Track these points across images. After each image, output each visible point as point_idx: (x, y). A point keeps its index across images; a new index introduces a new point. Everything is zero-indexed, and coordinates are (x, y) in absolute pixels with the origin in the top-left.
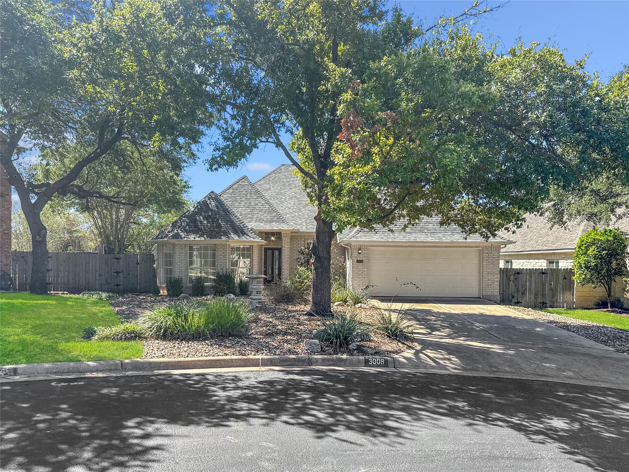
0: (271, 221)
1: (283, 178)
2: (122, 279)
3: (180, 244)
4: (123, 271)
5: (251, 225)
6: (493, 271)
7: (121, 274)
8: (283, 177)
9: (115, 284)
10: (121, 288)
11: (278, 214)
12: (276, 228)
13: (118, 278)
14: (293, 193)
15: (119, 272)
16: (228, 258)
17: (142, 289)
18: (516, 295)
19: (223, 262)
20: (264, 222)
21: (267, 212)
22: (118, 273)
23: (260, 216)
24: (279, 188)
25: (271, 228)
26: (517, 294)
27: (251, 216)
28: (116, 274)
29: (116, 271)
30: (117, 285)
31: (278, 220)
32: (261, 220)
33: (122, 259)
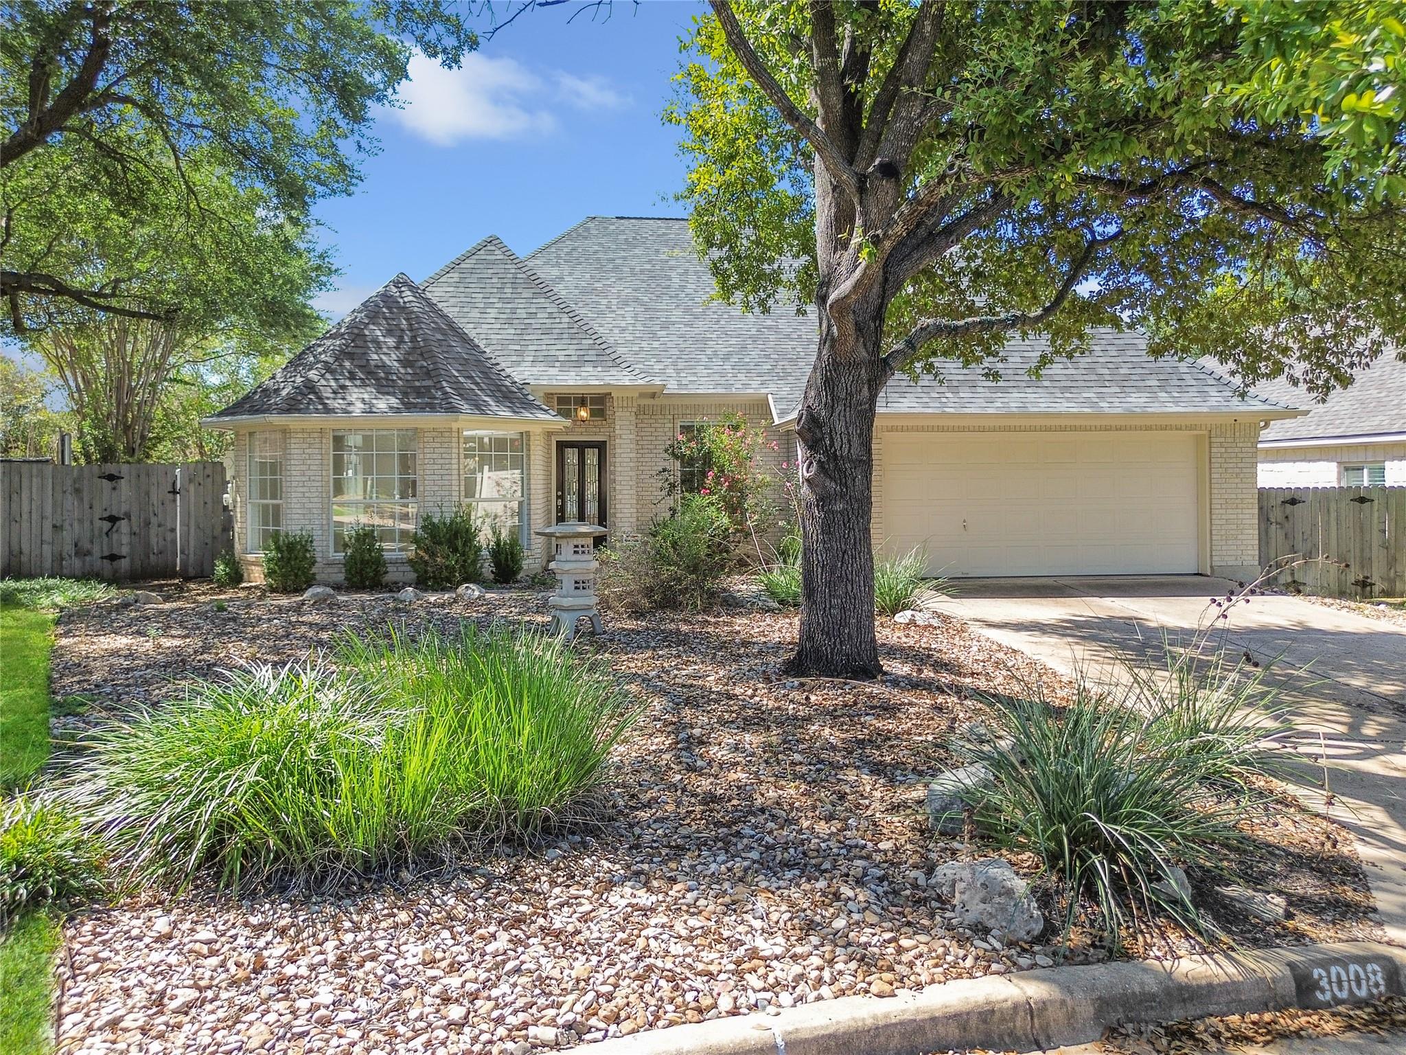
0: (580, 363)
1: (596, 252)
2: (125, 539)
3: (303, 431)
4: (128, 516)
5: (521, 372)
6: (1240, 496)
7: (123, 525)
8: (596, 248)
9: (106, 553)
10: (124, 564)
11: (598, 342)
12: (597, 383)
13: (115, 536)
14: (630, 290)
15: (118, 519)
16: (455, 472)
17: (191, 569)
19: (439, 483)
20: (557, 364)
21: (565, 336)
22: (113, 519)
23: (544, 347)
24: (588, 276)
25: (580, 383)
27: (518, 347)
28: (106, 525)
29: (106, 515)
30: (113, 558)
31: (601, 358)
32: (550, 361)
33: (127, 477)
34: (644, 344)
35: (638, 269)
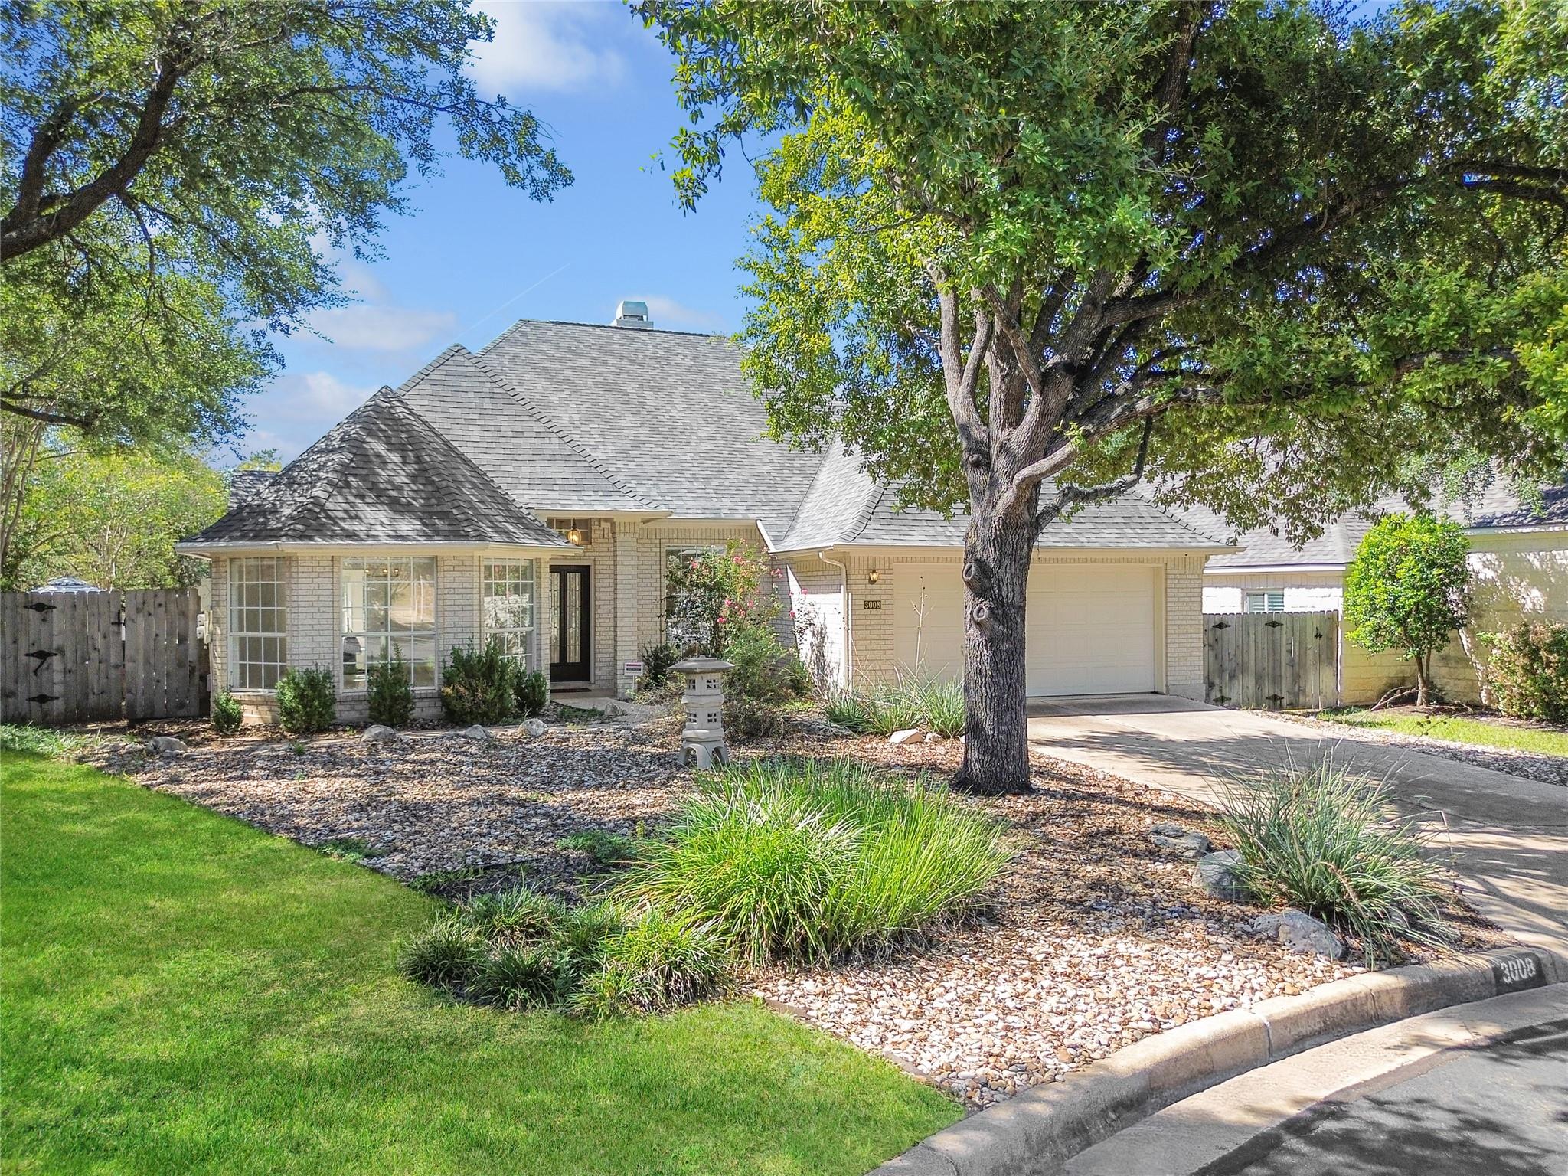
0: (579, 487)
2: (58, 677)
3: (312, 558)
4: (61, 651)
5: (523, 496)
6: (1190, 622)
7: (56, 662)
9: (34, 695)
10: (57, 707)
11: (594, 464)
12: (602, 508)
13: (46, 675)
15: (50, 654)
16: (476, 602)
17: (138, 710)
18: (1217, 681)
19: (461, 613)
20: (556, 488)
21: (558, 457)
22: (43, 655)
23: (538, 469)
25: (585, 508)
26: (1221, 678)
27: (511, 469)
28: (34, 662)
29: (34, 650)
30: (42, 699)
31: (599, 482)
32: (549, 484)
33: (59, 607)
34: (620, 464)
35: (590, 381)
